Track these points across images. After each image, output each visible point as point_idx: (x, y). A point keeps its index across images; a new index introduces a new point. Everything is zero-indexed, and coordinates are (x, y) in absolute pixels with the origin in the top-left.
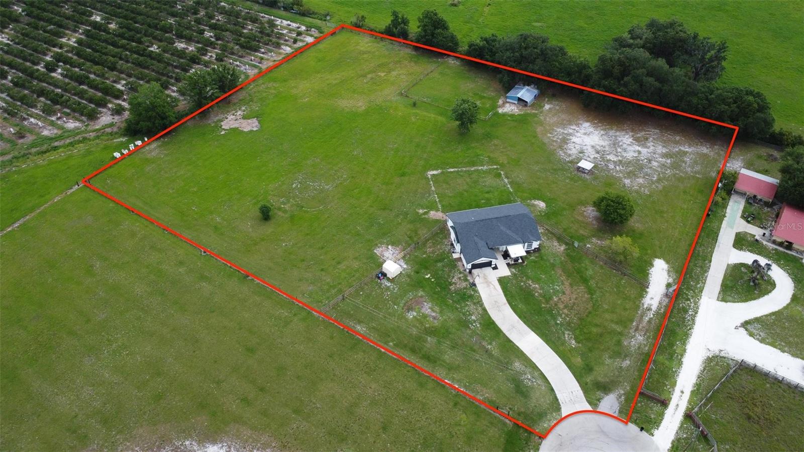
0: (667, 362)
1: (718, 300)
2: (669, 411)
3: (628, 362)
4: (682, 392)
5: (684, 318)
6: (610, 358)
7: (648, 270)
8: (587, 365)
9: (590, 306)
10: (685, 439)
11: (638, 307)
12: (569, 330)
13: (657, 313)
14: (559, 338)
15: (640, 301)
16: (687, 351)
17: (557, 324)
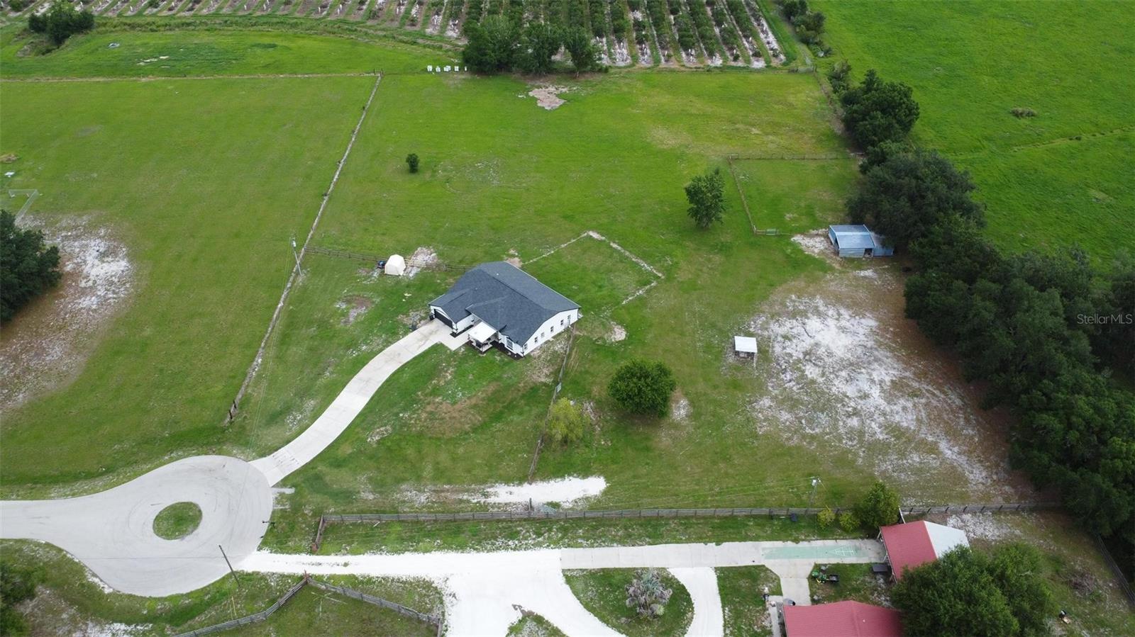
0: (393, 536)
1: (563, 571)
2: (305, 558)
3: (371, 497)
4: (346, 565)
5: (496, 538)
6: (370, 479)
7: (569, 475)
8: (344, 460)
9: (449, 435)
10: (268, 586)
11: (484, 482)
12: (394, 429)
13: (485, 507)
14: (374, 423)
15: (497, 482)
16: (427, 555)
17: (397, 414)
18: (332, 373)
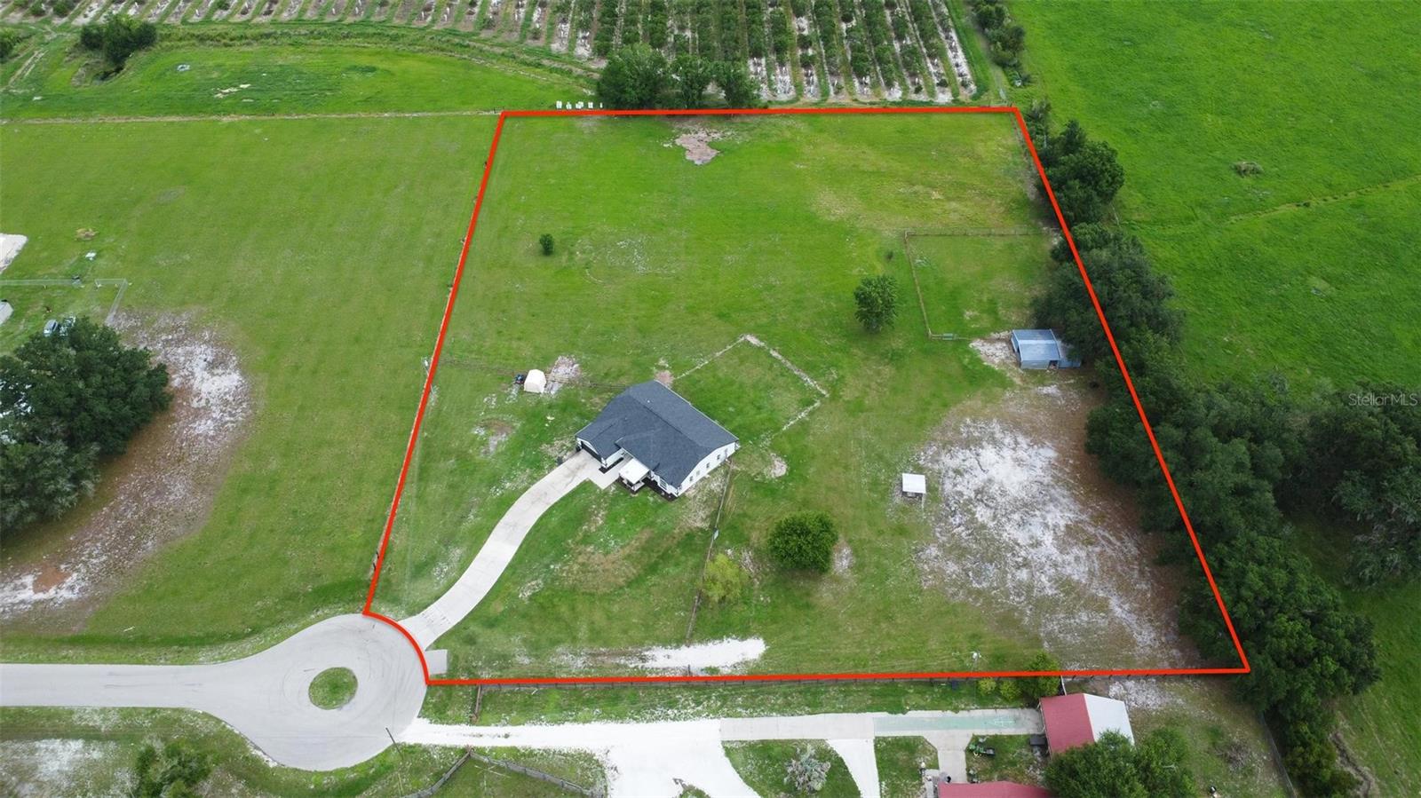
0: (552, 704)
1: (723, 742)
2: (465, 729)
3: (527, 661)
4: (507, 736)
5: (654, 706)
6: (524, 641)
7: (728, 637)
8: (496, 620)
9: (603, 590)
10: (431, 758)
11: (642, 644)
12: (545, 583)
13: (644, 670)
14: (524, 576)
15: (654, 644)
16: (587, 725)
17: (547, 566)
18: (476, 516)
